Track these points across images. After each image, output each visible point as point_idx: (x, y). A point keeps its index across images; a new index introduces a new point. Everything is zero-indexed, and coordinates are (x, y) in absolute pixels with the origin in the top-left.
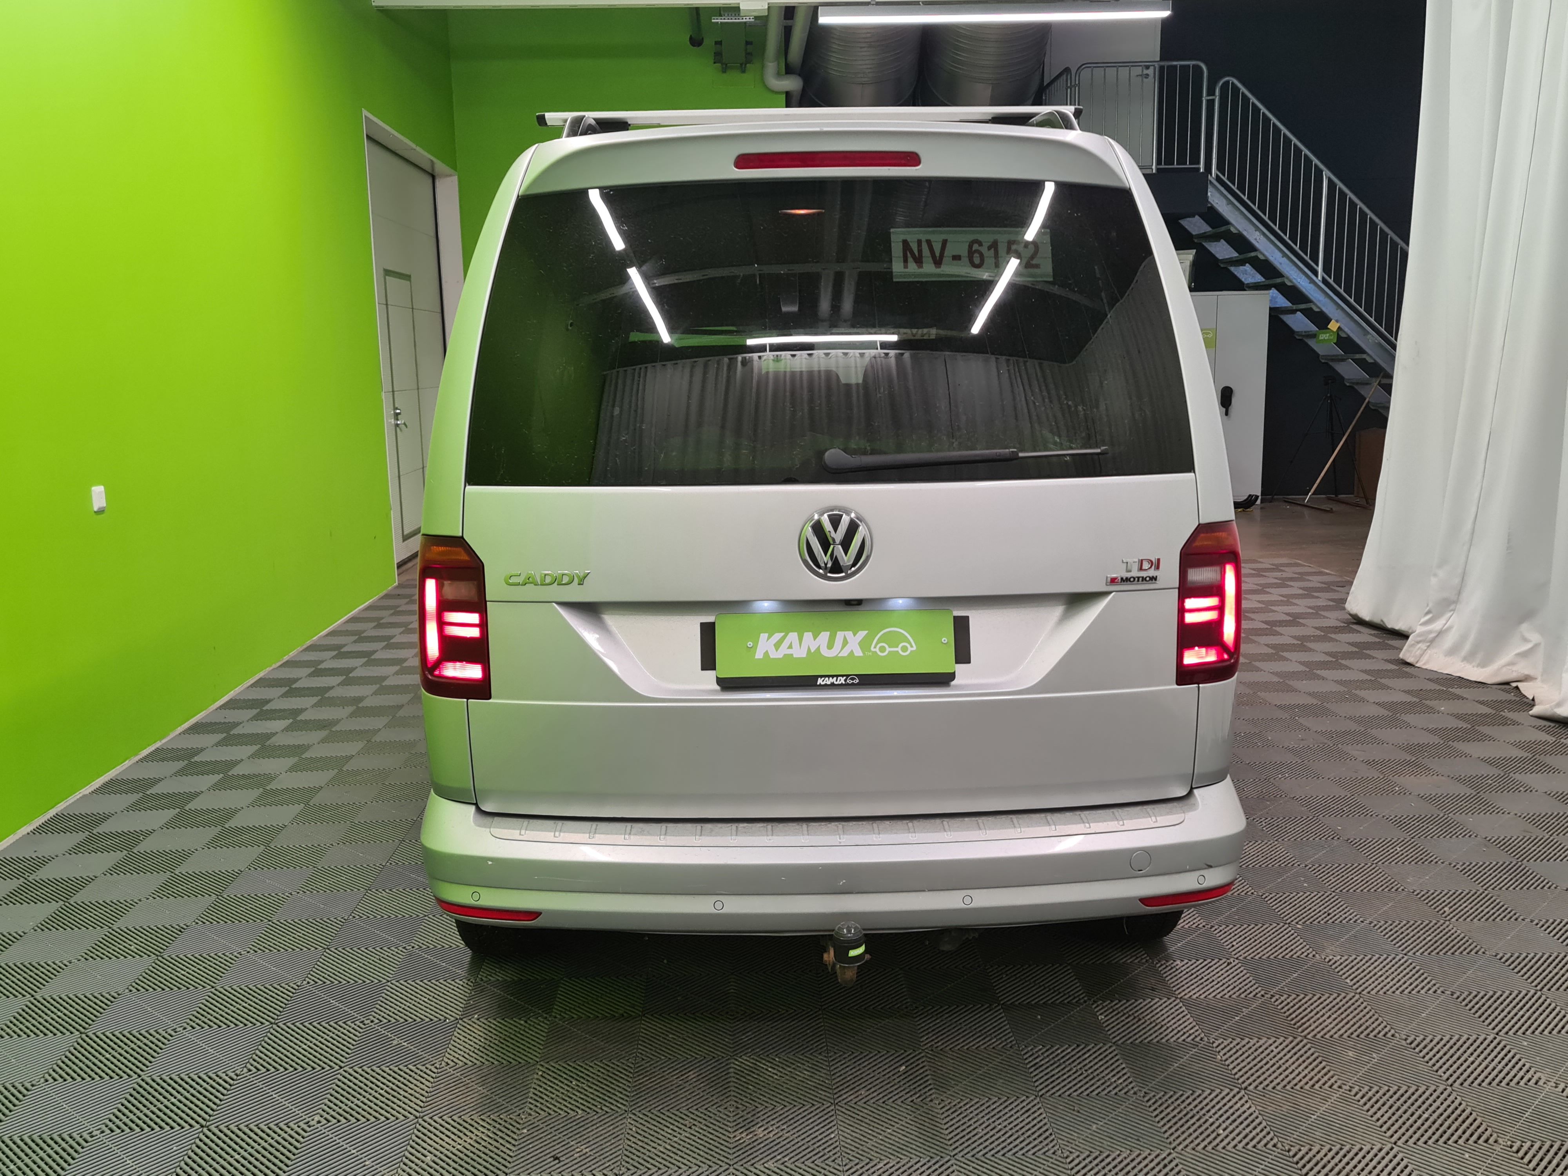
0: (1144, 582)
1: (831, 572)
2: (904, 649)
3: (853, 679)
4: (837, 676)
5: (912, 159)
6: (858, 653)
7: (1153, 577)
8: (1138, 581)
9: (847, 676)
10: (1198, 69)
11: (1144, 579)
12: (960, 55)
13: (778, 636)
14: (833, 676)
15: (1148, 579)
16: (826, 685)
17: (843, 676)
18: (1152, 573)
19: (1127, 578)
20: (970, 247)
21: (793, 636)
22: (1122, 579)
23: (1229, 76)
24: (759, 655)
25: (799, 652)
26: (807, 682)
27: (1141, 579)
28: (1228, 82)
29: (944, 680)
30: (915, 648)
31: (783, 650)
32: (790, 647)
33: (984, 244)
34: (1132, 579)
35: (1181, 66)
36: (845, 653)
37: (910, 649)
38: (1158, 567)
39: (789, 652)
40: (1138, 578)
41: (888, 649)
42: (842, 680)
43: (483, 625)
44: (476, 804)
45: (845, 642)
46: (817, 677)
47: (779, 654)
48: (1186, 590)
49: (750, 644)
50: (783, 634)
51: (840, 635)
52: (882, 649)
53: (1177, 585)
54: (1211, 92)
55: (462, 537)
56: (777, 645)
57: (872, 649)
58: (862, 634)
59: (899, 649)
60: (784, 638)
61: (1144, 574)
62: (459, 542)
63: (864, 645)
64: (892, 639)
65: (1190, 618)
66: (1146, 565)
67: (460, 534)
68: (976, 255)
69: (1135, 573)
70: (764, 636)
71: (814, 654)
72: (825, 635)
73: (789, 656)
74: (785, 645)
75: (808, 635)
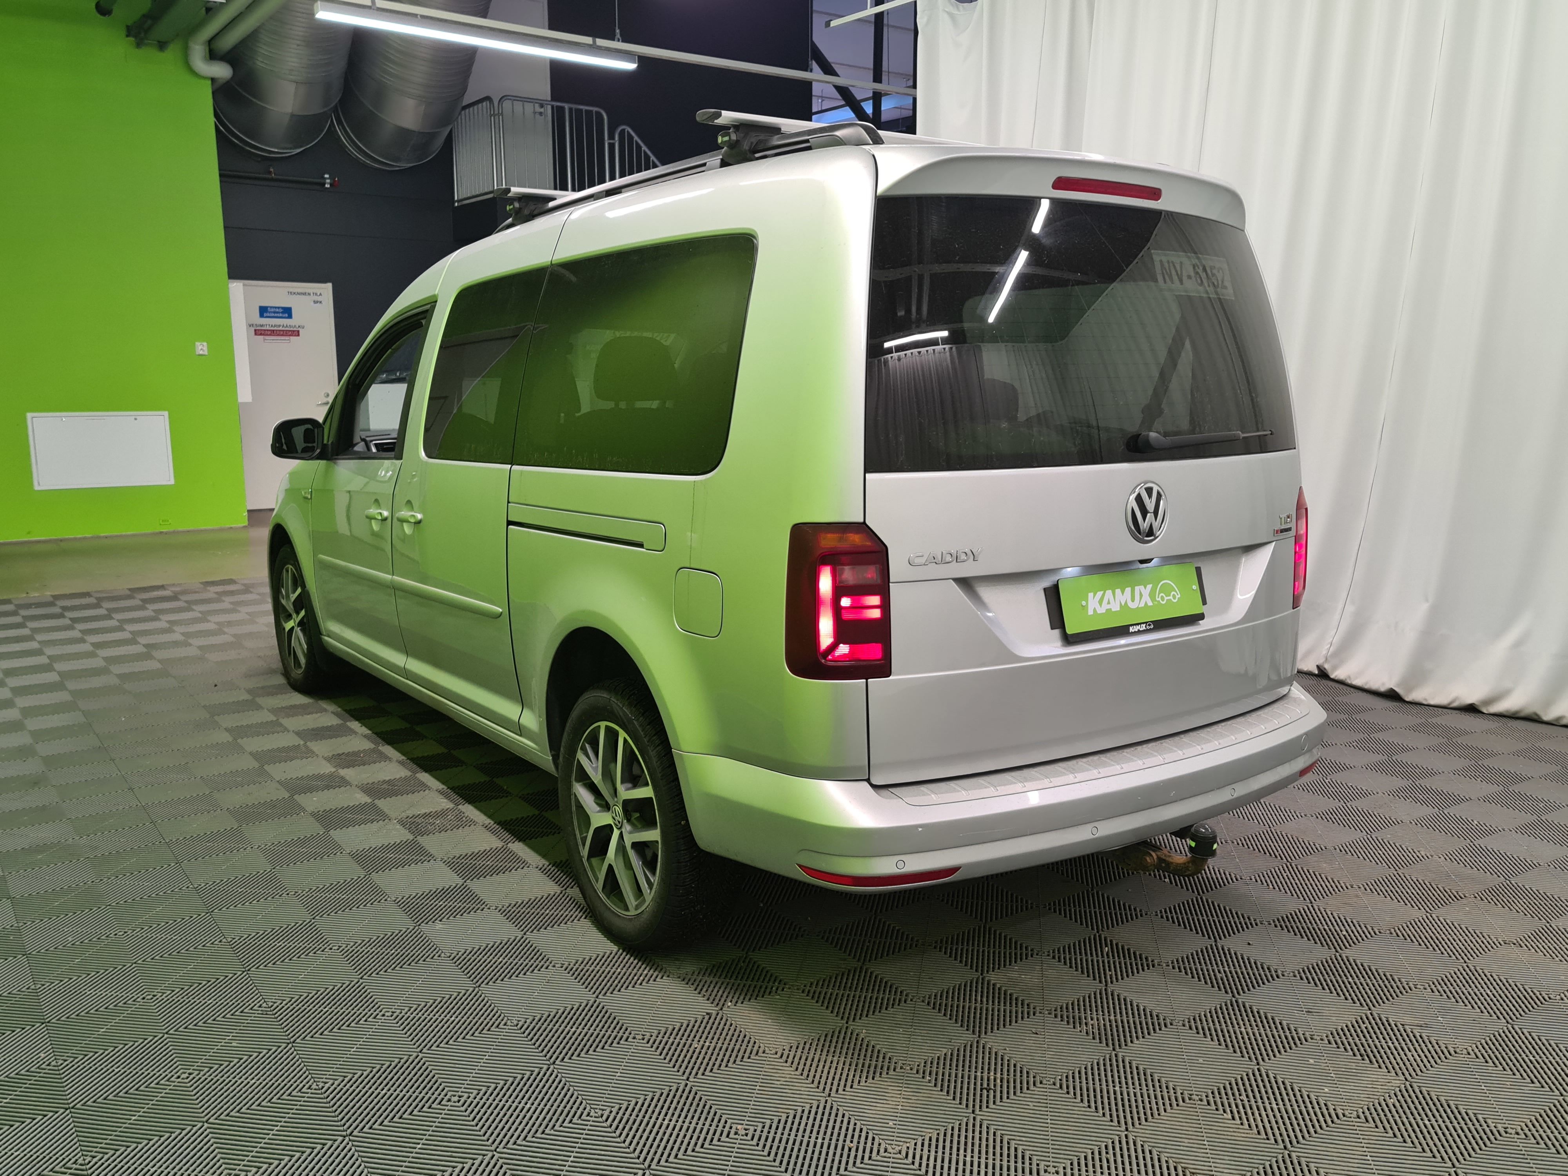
0: (1287, 532)
1: (1147, 536)
2: (1174, 597)
3: (1150, 625)
4: (1141, 624)
6: (1150, 603)
9: (1146, 623)
10: (599, 115)
12: (391, 68)
13: (1100, 594)
14: (1138, 624)
15: (1288, 530)
16: (1134, 632)
17: (1144, 623)
18: (1290, 525)
21: (1109, 592)
22: (1279, 530)
23: (624, 124)
24: (1091, 612)
25: (1115, 607)
26: (1122, 631)
28: (623, 130)
29: (1194, 619)
30: (1179, 596)
31: (1104, 606)
32: (1109, 603)
34: (1283, 531)
35: (586, 111)
36: (1142, 605)
37: (1176, 597)
38: (1291, 521)
39: (1108, 607)
40: (1285, 529)
41: (1166, 598)
42: (1143, 627)
43: (885, 606)
44: (868, 780)
45: (1141, 595)
46: (1128, 626)
47: (1101, 610)
48: (1296, 538)
49: (1083, 603)
50: (1103, 591)
51: (1137, 588)
52: (1163, 598)
53: (1294, 534)
54: (611, 137)
55: (864, 522)
56: (1101, 602)
57: (1157, 599)
58: (1149, 587)
60: (1103, 595)
61: (1287, 526)
62: (862, 527)
63: (1152, 595)
64: (1166, 590)
66: (1288, 520)
67: (862, 520)
69: (1283, 526)
70: (1091, 595)
71: (1124, 607)
72: (1128, 590)
73: (1109, 611)
74: (1105, 601)
75: (1118, 591)
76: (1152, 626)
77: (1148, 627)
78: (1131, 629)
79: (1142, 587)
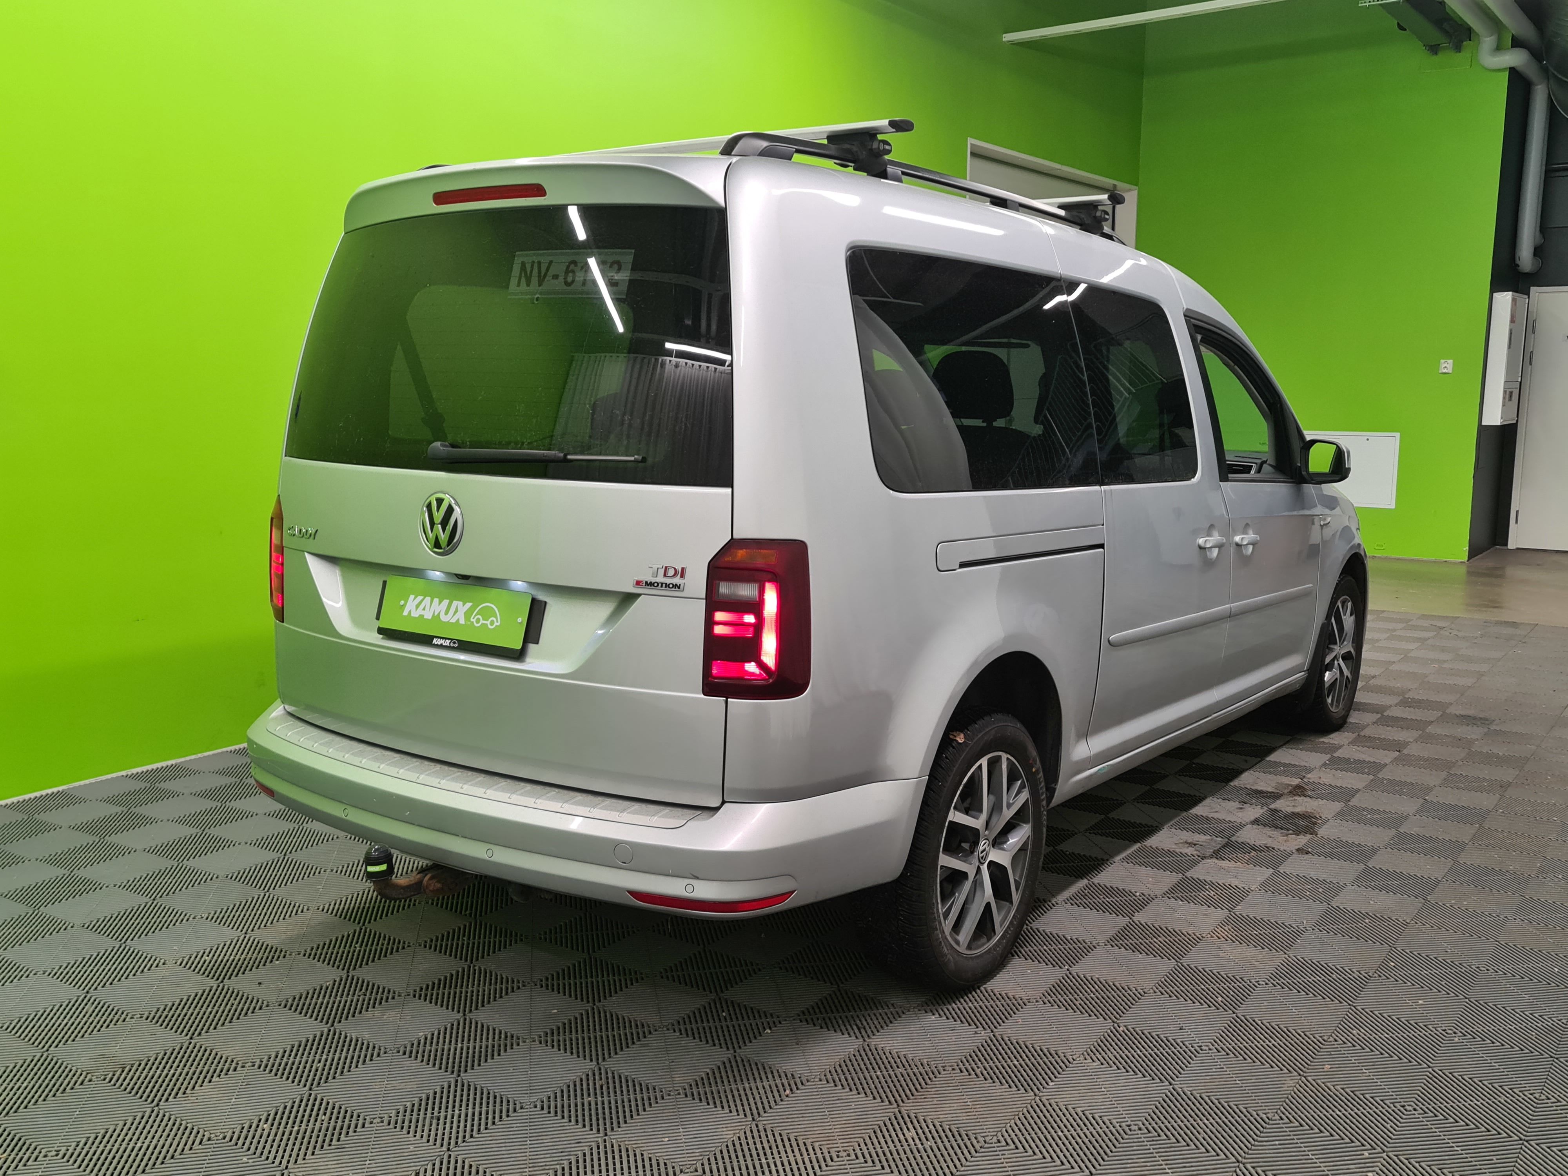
0: (667, 588)
2: (492, 623)
3: (454, 643)
4: (446, 639)
5: (538, 190)
6: (462, 621)
7: (676, 585)
8: (662, 586)
9: (452, 640)
11: (667, 585)
13: (420, 598)
14: (443, 638)
15: (671, 586)
16: (437, 645)
17: (449, 639)
18: (677, 580)
19: (651, 583)
20: (568, 267)
21: (428, 601)
22: (646, 582)
24: (405, 613)
25: (428, 615)
26: (426, 640)
27: (664, 585)
29: (514, 655)
30: (498, 624)
31: (420, 611)
32: (424, 609)
33: (578, 264)
34: (656, 585)
36: (454, 620)
37: (496, 624)
38: (682, 576)
39: (422, 613)
40: (662, 584)
41: (482, 621)
42: (447, 643)
45: (456, 611)
46: (433, 637)
47: (415, 614)
48: (713, 603)
49: (402, 602)
50: (422, 597)
51: (455, 603)
52: (478, 621)
53: (704, 596)
56: (417, 606)
57: (472, 620)
58: (469, 605)
59: (488, 623)
60: (423, 600)
61: (668, 581)
63: (468, 614)
64: (486, 613)
65: (719, 630)
66: (671, 572)
68: (570, 274)
69: (661, 579)
70: (412, 597)
71: (436, 617)
72: (446, 602)
73: (422, 616)
74: (422, 607)
75: (436, 600)
76: (456, 645)
77: (452, 645)
78: (435, 641)
79: (461, 603)
